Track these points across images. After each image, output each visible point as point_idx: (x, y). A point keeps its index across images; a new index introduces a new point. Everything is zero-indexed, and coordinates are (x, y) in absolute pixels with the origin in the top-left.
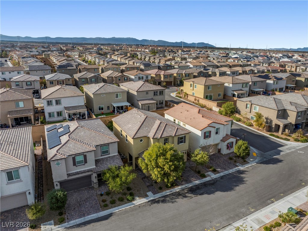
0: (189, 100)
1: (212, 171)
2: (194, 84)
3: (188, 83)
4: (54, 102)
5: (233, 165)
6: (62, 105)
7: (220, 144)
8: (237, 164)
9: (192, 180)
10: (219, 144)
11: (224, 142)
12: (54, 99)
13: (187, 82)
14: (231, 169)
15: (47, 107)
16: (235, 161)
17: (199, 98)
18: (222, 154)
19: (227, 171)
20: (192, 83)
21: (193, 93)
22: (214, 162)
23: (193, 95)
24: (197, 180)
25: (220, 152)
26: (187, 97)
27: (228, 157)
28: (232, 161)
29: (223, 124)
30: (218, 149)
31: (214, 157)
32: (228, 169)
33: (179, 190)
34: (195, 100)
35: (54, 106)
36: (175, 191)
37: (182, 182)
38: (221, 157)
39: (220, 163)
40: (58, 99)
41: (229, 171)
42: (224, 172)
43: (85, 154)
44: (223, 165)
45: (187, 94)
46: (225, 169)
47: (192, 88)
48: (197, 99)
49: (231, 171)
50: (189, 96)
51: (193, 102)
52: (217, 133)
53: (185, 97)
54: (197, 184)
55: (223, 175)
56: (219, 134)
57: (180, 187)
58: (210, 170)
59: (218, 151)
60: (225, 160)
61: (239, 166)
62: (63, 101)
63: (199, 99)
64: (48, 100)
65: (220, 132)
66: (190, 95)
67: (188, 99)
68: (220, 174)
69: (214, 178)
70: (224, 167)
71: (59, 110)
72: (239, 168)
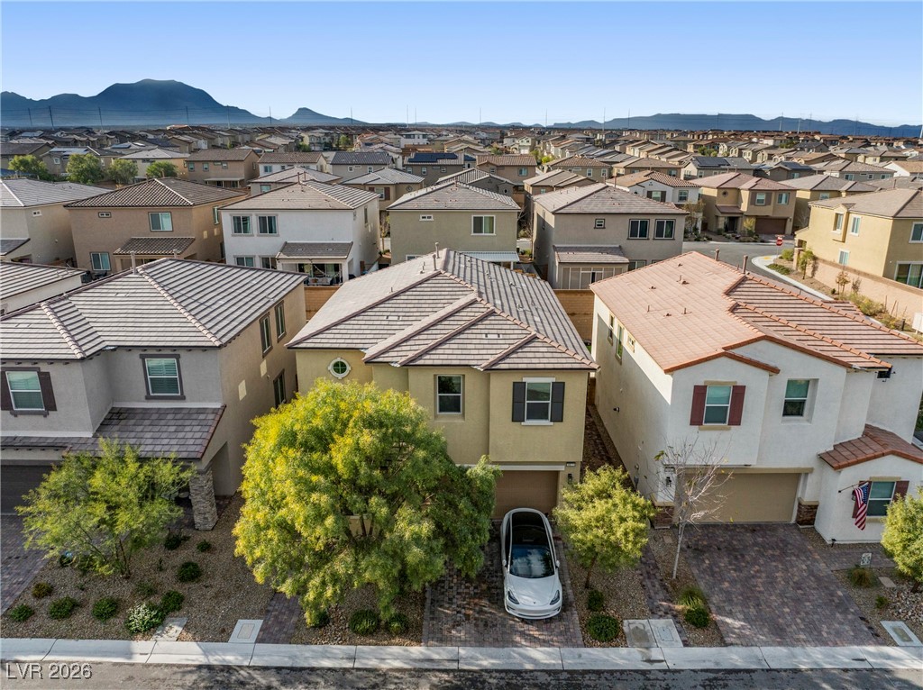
0: (817, 282)
1: (681, 618)
2: (848, 213)
3: (826, 211)
4: (254, 223)
5: (851, 622)
6: (278, 236)
7: (811, 479)
8: (887, 625)
9: (523, 634)
10: (807, 474)
11: (838, 468)
12: (254, 213)
13: (823, 207)
14: (825, 643)
15: (233, 236)
16: (882, 604)
17: (859, 273)
18: (820, 538)
19: (783, 650)
20: (843, 210)
21: (842, 253)
22: (738, 569)
23: (841, 261)
24: (544, 643)
25: (811, 521)
26: (815, 269)
27: (845, 566)
28: (860, 595)
29: (847, 366)
30: (800, 504)
31: (756, 544)
32: (802, 636)
33: (397, 664)
34: (843, 281)
35: (253, 235)
36: (373, 663)
37: (456, 624)
38: (802, 551)
39: (771, 582)
40: (267, 214)
41: (797, 650)
42: (755, 649)
43: (44, 368)
44: (784, 604)
45: (815, 258)
46: (780, 634)
47: (840, 231)
48: (852, 277)
49: (810, 657)
50: (821, 265)
51: (833, 292)
52: (794, 408)
53: (804, 269)
54: (529, 666)
55: (741, 664)
56: (809, 421)
57: (417, 651)
58: (679, 607)
59: (798, 517)
60: (818, 579)
61: (895, 645)
62: (282, 221)
63: (862, 278)
64: (237, 214)
65: (817, 406)
66: (824, 261)
67: (816, 277)
68: (724, 650)
69: (663, 666)
70: (783, 615)
71: (268, 253)
72: (889, 657)
